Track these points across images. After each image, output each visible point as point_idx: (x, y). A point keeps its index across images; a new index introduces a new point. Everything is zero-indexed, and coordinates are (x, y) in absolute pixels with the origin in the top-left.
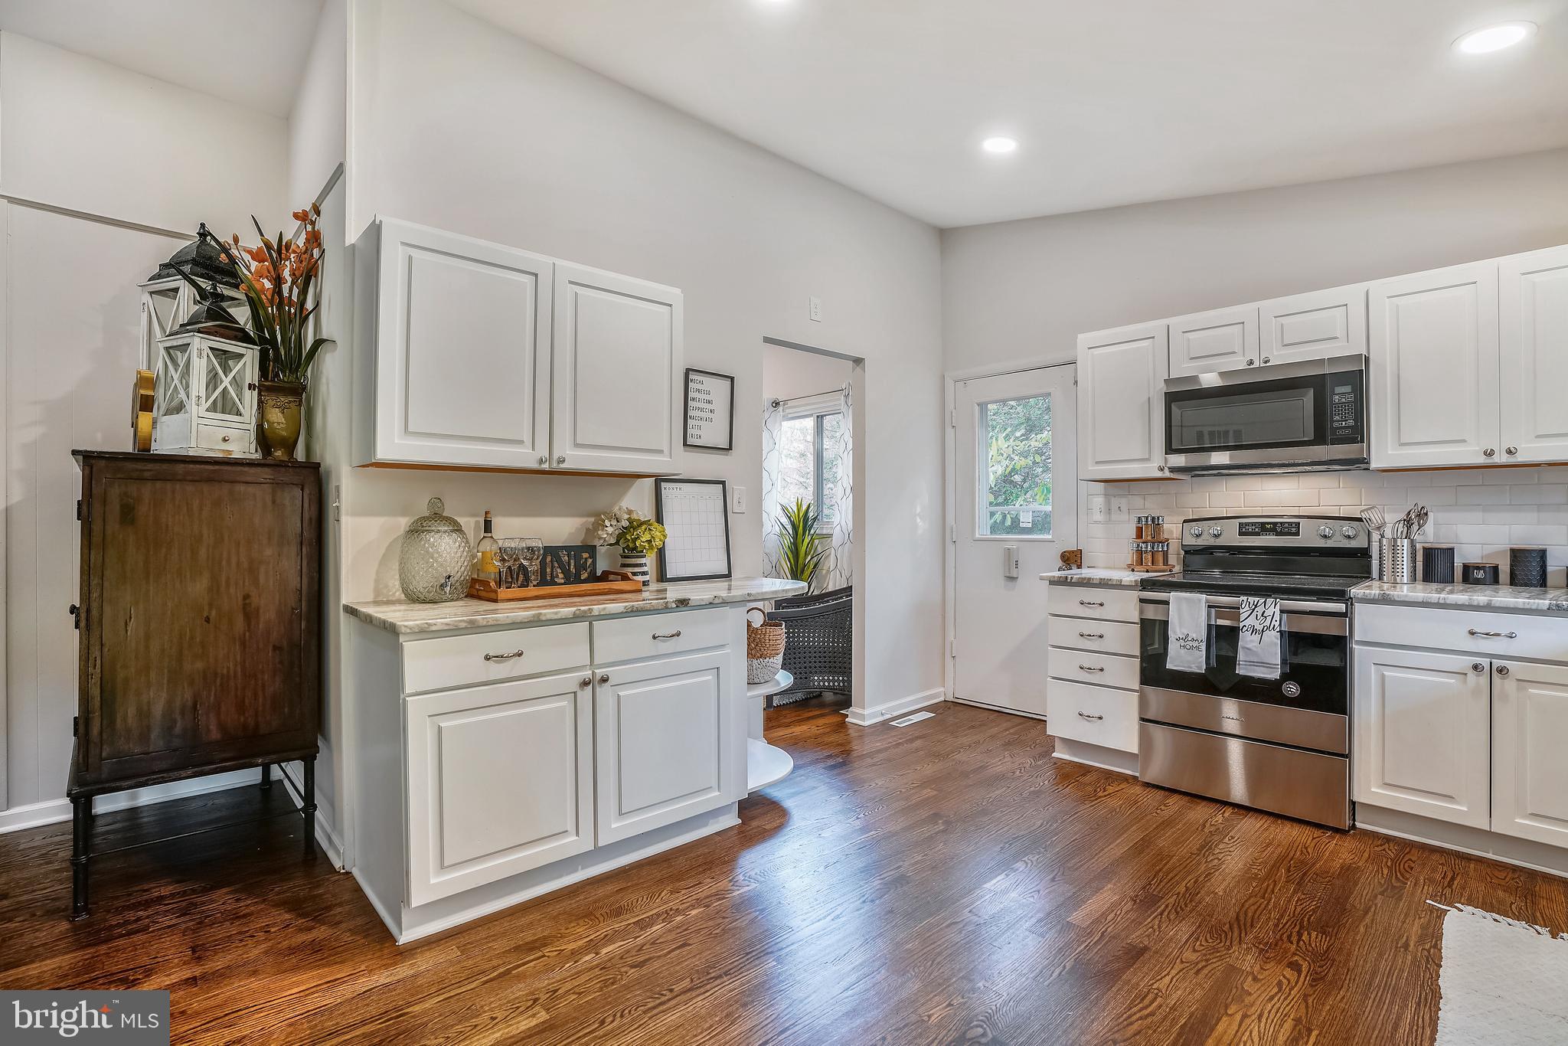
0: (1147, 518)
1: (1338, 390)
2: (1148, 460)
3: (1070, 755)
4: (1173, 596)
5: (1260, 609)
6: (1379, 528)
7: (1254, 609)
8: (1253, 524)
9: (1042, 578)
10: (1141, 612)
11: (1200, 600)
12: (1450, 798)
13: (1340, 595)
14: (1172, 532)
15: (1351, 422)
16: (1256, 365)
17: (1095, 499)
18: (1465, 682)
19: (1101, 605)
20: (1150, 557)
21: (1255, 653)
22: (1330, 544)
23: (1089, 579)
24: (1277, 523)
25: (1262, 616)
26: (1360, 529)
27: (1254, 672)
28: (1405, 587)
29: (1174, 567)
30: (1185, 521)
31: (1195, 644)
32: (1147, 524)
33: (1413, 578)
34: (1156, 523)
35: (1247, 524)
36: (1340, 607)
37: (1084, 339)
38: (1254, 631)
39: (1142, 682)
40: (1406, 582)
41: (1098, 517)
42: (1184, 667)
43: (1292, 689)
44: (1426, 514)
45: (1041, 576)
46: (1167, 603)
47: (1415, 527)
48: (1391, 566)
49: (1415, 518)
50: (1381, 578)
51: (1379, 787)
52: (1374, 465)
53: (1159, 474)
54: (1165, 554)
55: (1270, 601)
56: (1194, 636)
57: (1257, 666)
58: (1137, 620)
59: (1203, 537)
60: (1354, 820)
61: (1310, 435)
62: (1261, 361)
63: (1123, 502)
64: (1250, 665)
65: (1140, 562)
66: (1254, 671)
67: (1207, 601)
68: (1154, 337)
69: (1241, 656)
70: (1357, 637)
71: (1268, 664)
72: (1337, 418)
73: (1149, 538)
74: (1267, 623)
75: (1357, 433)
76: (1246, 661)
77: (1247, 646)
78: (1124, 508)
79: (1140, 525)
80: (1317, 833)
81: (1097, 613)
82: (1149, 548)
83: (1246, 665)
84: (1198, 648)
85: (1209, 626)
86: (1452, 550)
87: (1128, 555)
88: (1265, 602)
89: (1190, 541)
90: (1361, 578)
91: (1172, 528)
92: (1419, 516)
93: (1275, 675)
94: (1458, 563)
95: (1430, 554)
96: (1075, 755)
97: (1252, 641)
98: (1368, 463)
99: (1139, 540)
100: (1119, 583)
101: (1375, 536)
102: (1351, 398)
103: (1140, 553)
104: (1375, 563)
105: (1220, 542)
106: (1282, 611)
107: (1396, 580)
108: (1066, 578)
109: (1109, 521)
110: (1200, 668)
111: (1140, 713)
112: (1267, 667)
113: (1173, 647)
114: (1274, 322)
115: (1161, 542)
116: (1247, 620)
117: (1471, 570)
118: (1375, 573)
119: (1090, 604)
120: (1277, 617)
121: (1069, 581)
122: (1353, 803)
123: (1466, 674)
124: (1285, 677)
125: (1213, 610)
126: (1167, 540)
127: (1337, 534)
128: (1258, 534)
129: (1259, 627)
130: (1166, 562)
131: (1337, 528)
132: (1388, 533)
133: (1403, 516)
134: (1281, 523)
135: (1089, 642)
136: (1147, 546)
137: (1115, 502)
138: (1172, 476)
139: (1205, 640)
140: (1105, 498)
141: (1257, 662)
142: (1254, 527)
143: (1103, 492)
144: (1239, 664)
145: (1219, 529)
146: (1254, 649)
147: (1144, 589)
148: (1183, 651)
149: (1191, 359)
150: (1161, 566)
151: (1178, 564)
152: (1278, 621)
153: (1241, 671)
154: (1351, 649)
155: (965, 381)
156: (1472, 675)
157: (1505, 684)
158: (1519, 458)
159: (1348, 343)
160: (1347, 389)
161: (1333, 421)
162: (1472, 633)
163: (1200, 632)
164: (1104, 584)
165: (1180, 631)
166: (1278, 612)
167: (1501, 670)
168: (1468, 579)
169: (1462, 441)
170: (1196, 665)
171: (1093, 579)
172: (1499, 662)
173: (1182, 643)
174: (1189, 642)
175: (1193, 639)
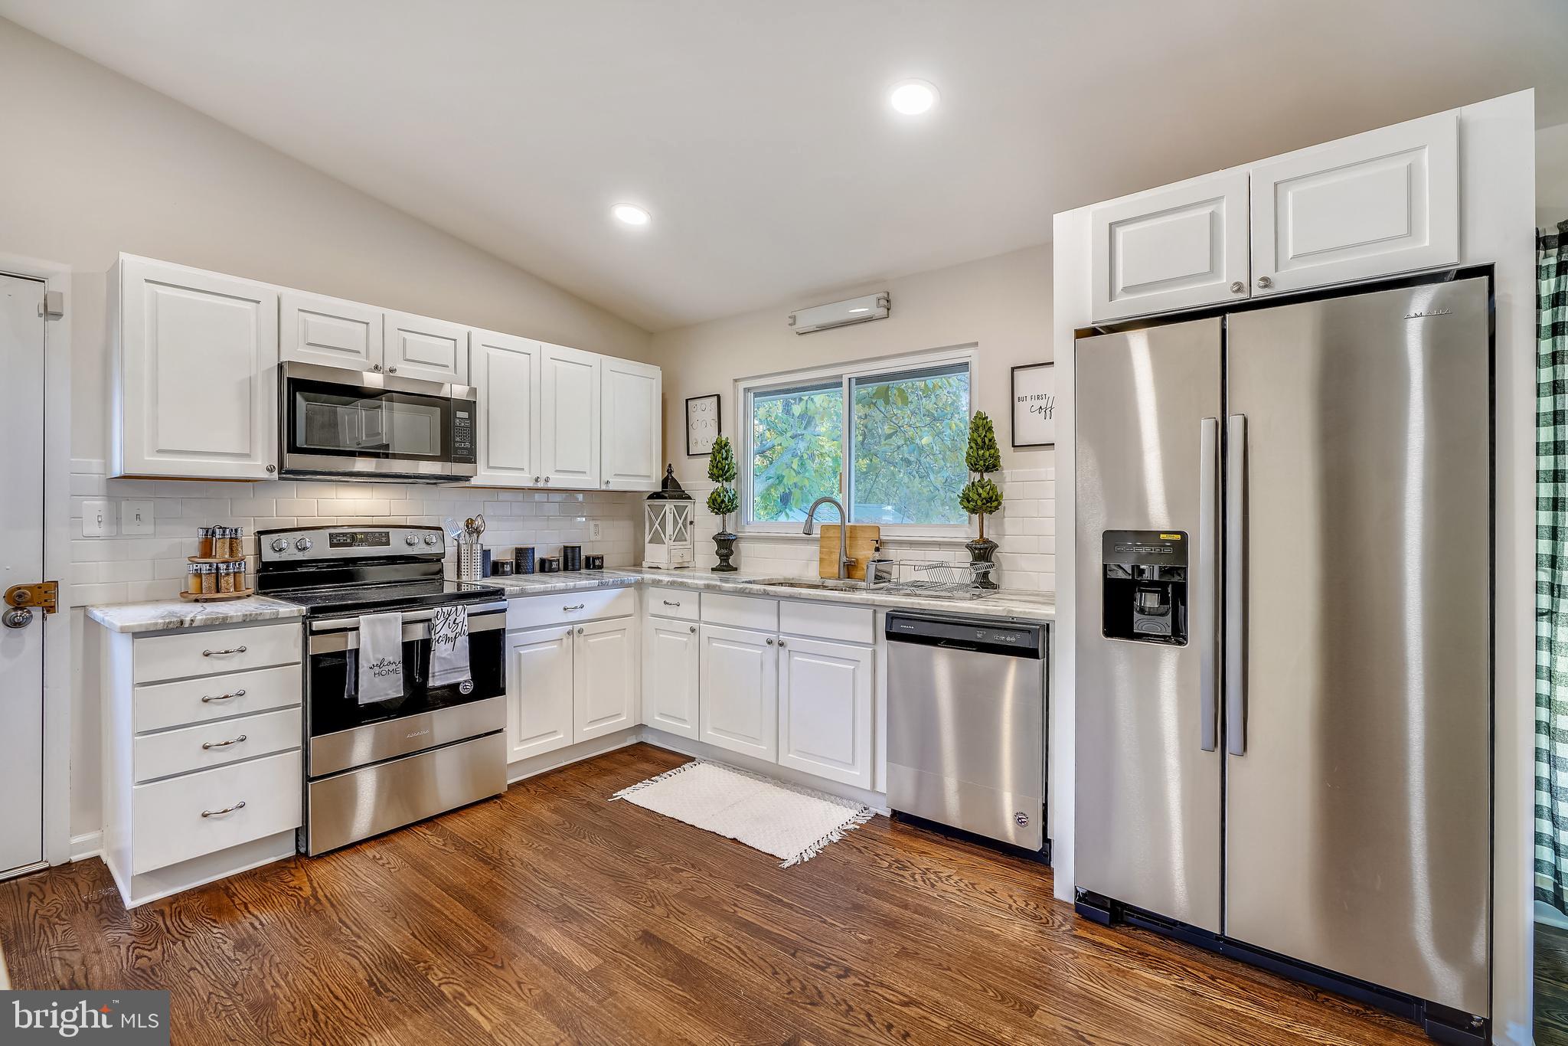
1: (459, 414)
2: (247, 456)
4: (364, 620)
5: (452, 617)
7: (447, 618)
8: (344, 534)
10: (307, 647)
11: (396, 619)
12: (554, 733)
15: (468, 445)
18: (561, 644)
19: (241, 650)
20: (231, 580)
21: (445, 662)
22: (416, 551)
24: (367, 533)
25: (454, 623)
26: (437, 535)
27: (450, 679)
30: (262, 533)
31: (391, 668)
34: (233, 536)
35: (338, 535)
38: (447, 639)
42: (381, 696)
43: (468, 686)
46: (357, 628)
51: (518, 746)
53: (265, 475)
55: (460, 607)
56: (391, 659)
57: (446, 674)
58: (300, 660)
59: (286, 551)
61: (437, 452)
62: (387, 370)
65: (216, 588)
66: (447, 679)
67: (401, 619)
68: (258, 302)
71: (461, 668)
72: (458, 439)
74: (459, 630)
75: (472, 455)
76: (438, 672)
77: (443, 656)
79: (210, 540)
81: (233, 663)
83: (440, 675)
84: (395, 671)
85: (404, 644)
88: (457, 609)
89: (269, 556)
93: (465, 677)
94: (537, 556)
97: (446, 650)
98: (470, 480)
100: (274, 616)
102: (468, 423)
103: (217, 576)
105: (309, 555)
106: (469, 615)
108: (183, 622)
109: (115, 536)
110: (397, 692)
111: (302, 773)
112: (458, 671)
113: (367, 678)
114: (397, 334)
116: (443, 630)
117: (546, 562)
119: (221, 653)
120: (466, 623)
123: (562, 639)
125: (407, 627)
127: (421, 541)
128: (350, 545)
129: (451, 635)
131: (421, 537)
134: (372, 533)
135: (219, 707)
140: (110, 500)
141: (449, 670)
142: (346, 538)
143: (103, 493)
144: (431, 677)
146: (449, 657)
148: (377, 679)
149: (307, 344)
152: (467, 626)
153: (434, 683)
156: (565, 638)
157: (579, 640)
158: (550, 485)
159: (456, 372)
160: (465, 415)
161: (455, 442)
162: (565, 609)
163: (396, 655)
164: (251, 621)
165: (374, 657)
166: (466, 618)
167: (580, 631)
168: (542, 570)
169: (523, 469)
170: (394, 690)
171: (231, 617)
172: (577, 627)
173: (377, 670)
174: (384, 668)
175: (390, 662)
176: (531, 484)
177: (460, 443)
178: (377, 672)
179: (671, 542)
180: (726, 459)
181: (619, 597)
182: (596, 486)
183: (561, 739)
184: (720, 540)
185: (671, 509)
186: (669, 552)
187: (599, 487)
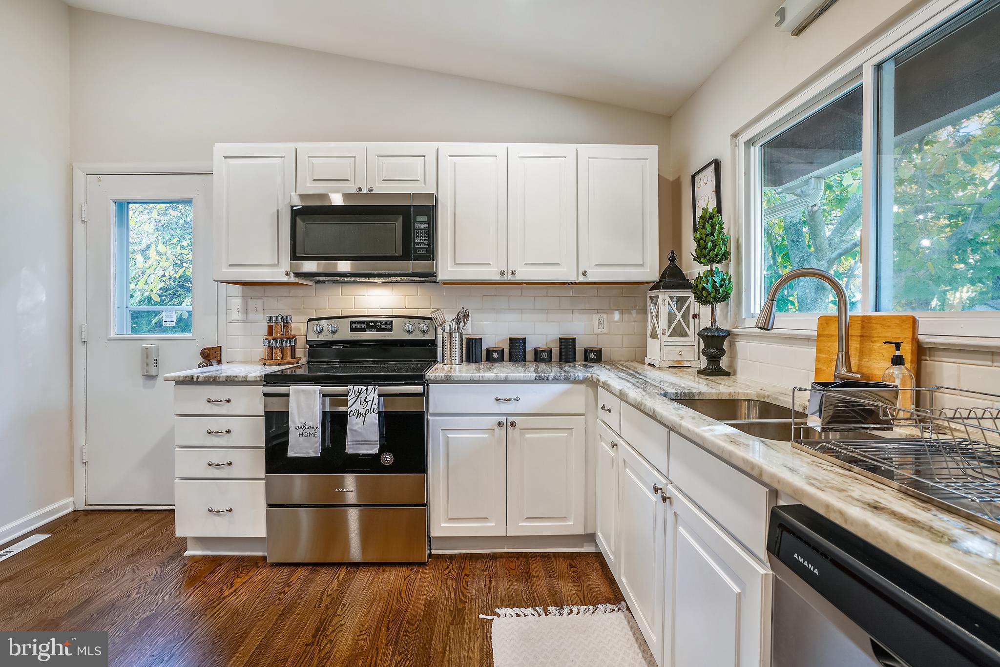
0: (277, 317)
1: (419, 219)
2: (276, 265)
3: (203, 550)
4: (293, 389)
5: (363, 396)
6: (441, 325)
7: (358, 396)
8: (360, 322)
9: (166, 379)
10: (265, 406)
11: (315, 391)
12: (485, 519)
13: (420, 379)
14: (300, 329)
15: (426, 245)
16: (364, 191)
17: (233, 300)
18: (493, 435)
19: (228, 401)
20: (279, 352)
21: (359, 434)
22: (412, 337)
23: (216, 377)
24: (377, 321)
25: (365, 401)
26: (430, 324)
28: (457, 366)
29: (300, 359)
30: (310, 320)
31: (312, 431)
32: (277, 323)
33: (462, 361)
34: (286, 321)
35: (356, 322)
36: (419, 389)
37: (220, 149)
38: (359, 414)
39: (268, 471)
40: (457, 363)
41: (236, 316)
42: (303, 453)
43: (388, 458)
44: (468, 315)
45: (166, 377)
46: (287, 395)
47: (462, 324)
48: (449, 353)
49: (462, 318)
50: (443, 362)
51: (445, 522)
52: (441, 277)
53: (285, 278)
54: (293, 350)
55: (370, 387)
56: (311, 424)
57: (361, 444)
58: (263, 414)
59: (323, 333)
60: (431, 549)
61: (399, 253)
62: (367, 190)
63: (259, 303)
64: (357, 444)
65: (271, 356)
66: (360, 449)
67: (321, 392)
68: (283, 157)
69: (349, 437)
70: (431, 411)
71: (370, 441)
72: (417, 240)
73: (279, 335)
74: (369, 407)
75: (430, 254)
76: (353, 441)
77: (354, 428)
78: (260, 308)
79: (271, 324)
80: (407, 571)
81: (224, 409)
82: (279, 344)
83: (353, 445)
84: (314, 434)
85: (324, 413)
86: (481, 339)
87: (260, 350)
88: (367, 389)
89: (313, 337)
90: (432, 361)
91: (299, 327)
92: (464, 316)
93: (375, 450)
94: (485, 347)
95: (470, 341)
96: (208, 549)
97: (357, 424)
98: (436, 276)
99: (269, 337)
100: (244, 379)
101: (440, 331)
102: (426, 226)
103: (270, 348)
104: (439, 350)
105: (336, 337)
106: (379, 395)
107: (452, 362)
108: (192, 377)
109: (245, 321)
110: (315, 452)
111: (267, 500)
112: (369, 445)
113: (293, 437)
114: (377, 160)
115: (288, 339)
116: (354, 406)
117: (491, 352)
118: (439, 358)
119: (218, 401)
120: (376, 401)
121: (195, 380)
122: (430, 538)
123: (494, 429)
124: (382, 450)
125: (327, 399)
126: (295, 336)
127: (417, 329)
128: (364, 330)
129: (362, 411)
130: (293, 355)
131: (417, 325)
132: (447, 330)
133: (455, 316)
134: (380, 321)
135: (217, 438)
136: (277, 342)
137: (252, 303)
138: (297, 280)
139: (320, 427)
140: (243, 299)
141: (362, 441)
142: (361, 325)
143: (240, 294)
144: (348, 444)
145: (335, 326)
146: (360, 430)
147: (268, 384)
148: (301, 439)
149: (314, 180)
150: (289, 360)
151: (305, 356)
152: (377, 404)
153: (349, 450)
154: (427, 419)
155: (99, 175)
156: (497, 428)
157: (514, 433)
158: (518, 278)
159: (425, 184)
160: (424, 219)
161: (415, 243)
162: (497, 400)
163: (316, 420)
164: (230, 381)
165: (299, 421)
166: (376, 397)
167: (512, 424)
168: (489, 359)
169: (489, 264)
170: (313, 450)
171: (219, 377)
172: (511, 419)
173: (301, 431)
174: (306, 430)
175: (310, 427)
176: (497, 278)
177: (421, 243)
178: (301, 433)
179: (666, 338)
180: (712, 234)
181: (565, 393)
182: (572, 278)
183: (492, 527)
184: (707, 336)
185: (664, 300)
186: (662, 348)
187: (575, 279)
